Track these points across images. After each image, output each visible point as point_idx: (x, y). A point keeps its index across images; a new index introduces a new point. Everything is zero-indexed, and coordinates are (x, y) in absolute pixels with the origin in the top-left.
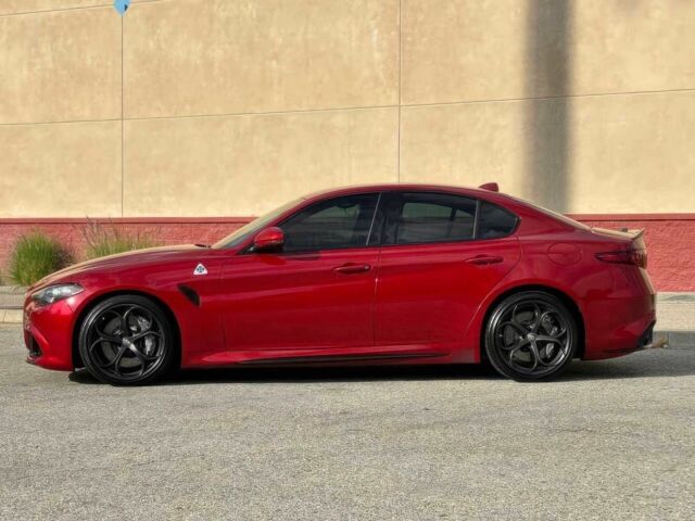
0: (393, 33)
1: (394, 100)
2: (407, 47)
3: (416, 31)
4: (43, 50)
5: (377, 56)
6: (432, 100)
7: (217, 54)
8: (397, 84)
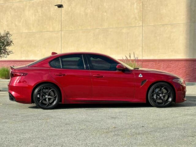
0: (141, 4)
1: (141, 24)
2: (145, 8)
3: (148, 3)
4: (39, 11)
5: (136, 11)
6: (152, 24)
7: (89, 11)
8: (142, 19)
